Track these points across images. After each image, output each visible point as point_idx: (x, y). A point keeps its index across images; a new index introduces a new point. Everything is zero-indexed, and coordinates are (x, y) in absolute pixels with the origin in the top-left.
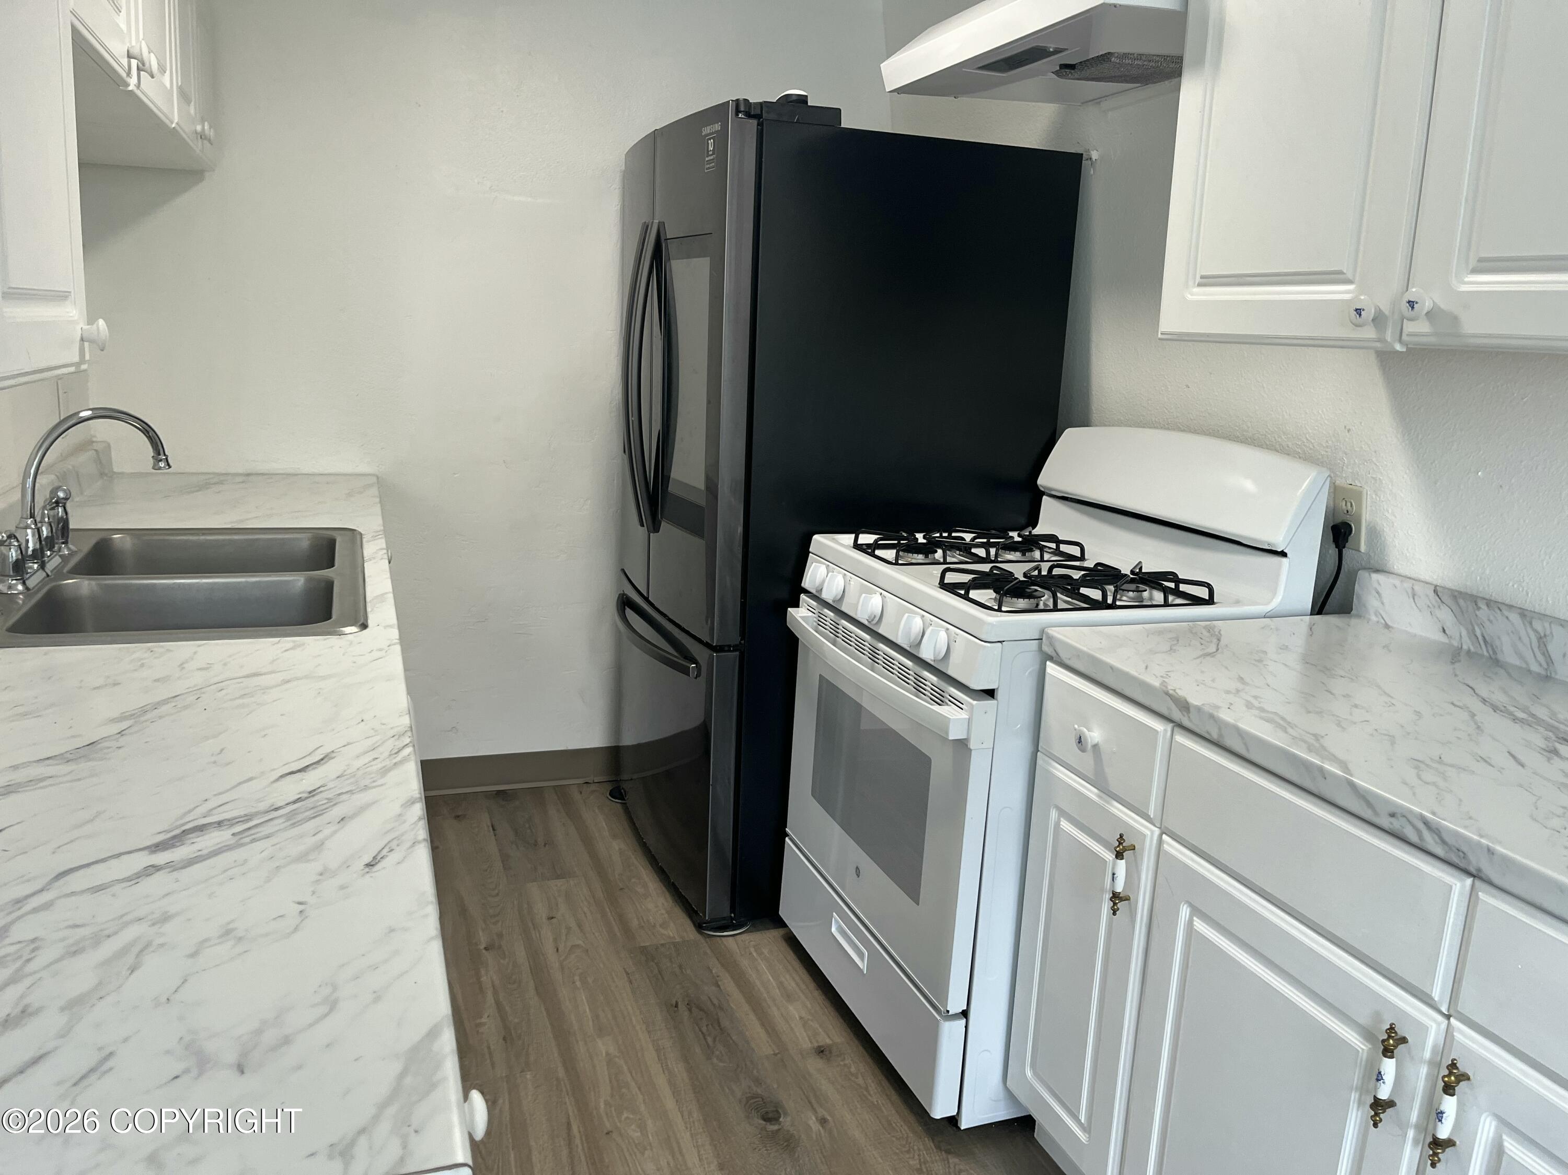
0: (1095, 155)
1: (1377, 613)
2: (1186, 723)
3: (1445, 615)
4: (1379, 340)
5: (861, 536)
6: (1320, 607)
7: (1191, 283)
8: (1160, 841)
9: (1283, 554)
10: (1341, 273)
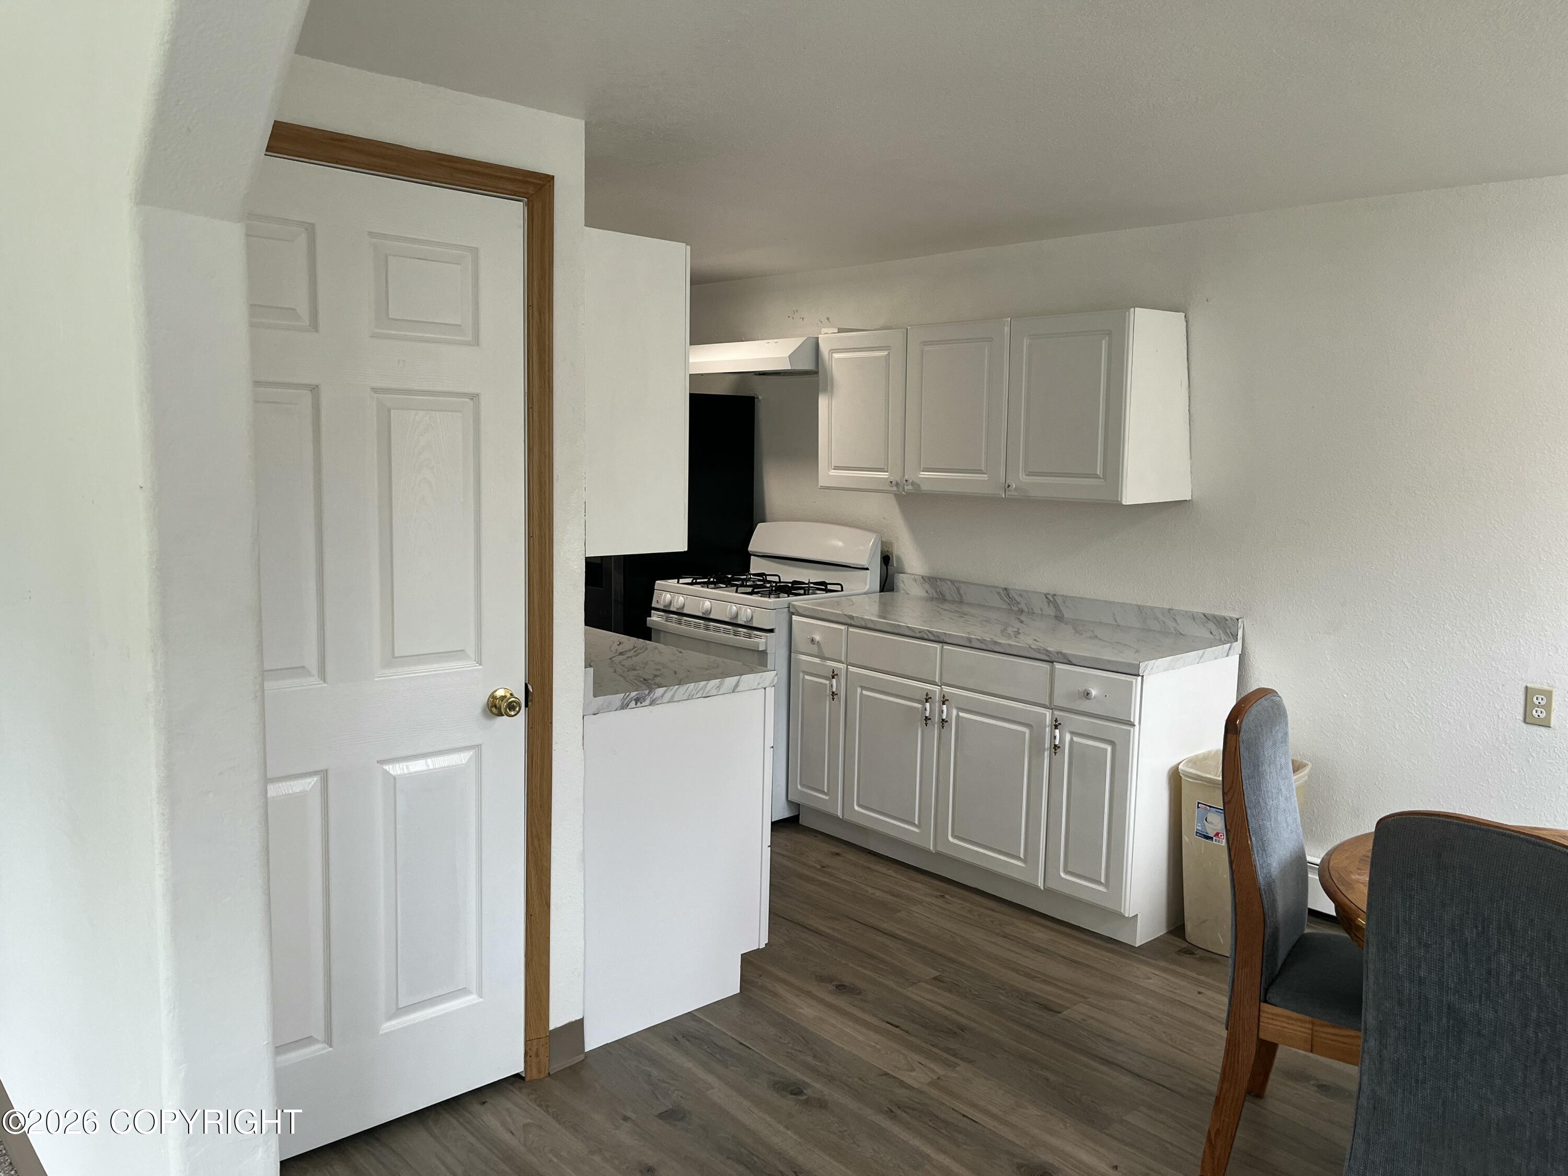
0: (760, 397)
1: (904, 590)
2: (853, 623)
3: (927, 586)
4: (898, 491)
5: (680, 580)
6: (883, 589)
7: (830, 469)
8: (847, 668)
9: (867, 569)
10: (884, 469)
